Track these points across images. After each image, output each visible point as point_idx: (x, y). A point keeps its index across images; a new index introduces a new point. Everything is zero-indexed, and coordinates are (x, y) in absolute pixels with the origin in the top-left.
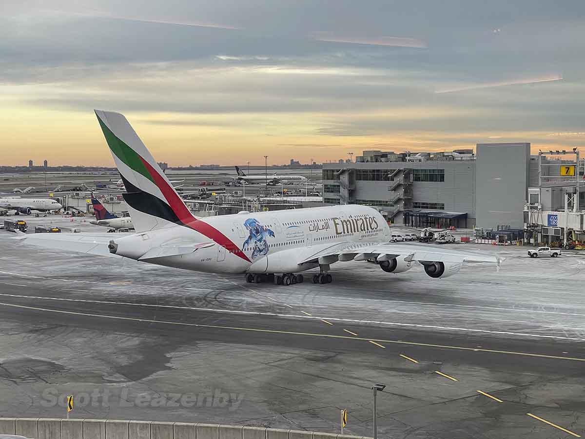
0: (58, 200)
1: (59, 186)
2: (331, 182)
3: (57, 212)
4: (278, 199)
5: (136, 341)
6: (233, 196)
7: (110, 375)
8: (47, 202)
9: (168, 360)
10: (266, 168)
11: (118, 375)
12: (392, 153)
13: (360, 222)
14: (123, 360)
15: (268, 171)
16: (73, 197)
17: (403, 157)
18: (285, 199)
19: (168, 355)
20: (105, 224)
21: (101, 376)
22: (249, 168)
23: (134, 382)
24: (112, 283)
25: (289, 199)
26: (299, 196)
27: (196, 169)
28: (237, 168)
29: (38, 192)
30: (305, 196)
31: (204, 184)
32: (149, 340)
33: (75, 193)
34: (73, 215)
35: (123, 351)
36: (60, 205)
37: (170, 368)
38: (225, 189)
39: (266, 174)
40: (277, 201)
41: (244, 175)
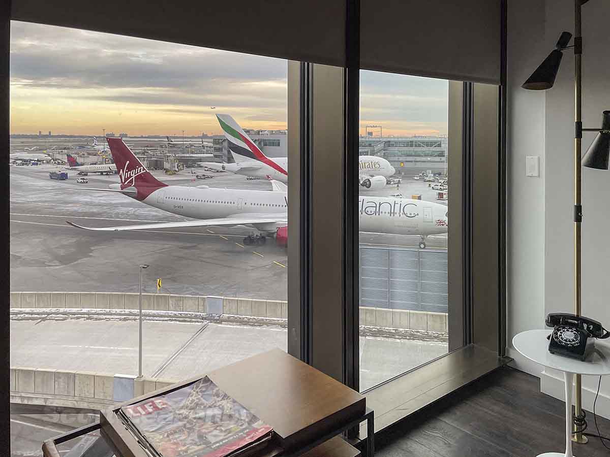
0: (49, 155)
1: (54, 147)
2: (218, 146)
3: (48, 162)
4: (188, 155)
5: (74, 240)
6: (161, 153)
7: (50, 261)
8: (42, 156)
9: (91, 251)
10: (183, 138)
11: (55, 261)
12: (252, 130)
13: (366, 165)
14: (62, 252)
15: (185, 140)
16: (59, 153)
17: (258, 133)
18: (191, 155)
19: (92, 248)
20: (75, 169)
21: (44, 263)
22: (174, 138)
23: (64, 266)
24: (70, 205)
25: (193, 155)
26: (201, 153)
27: (145, 137)
28: (168, 138)
29: (40, 150)
30: (204, 153)
31: (147, 146)
32: (83, 239)
33: (60, 150)
34: (59, 164)
35: (63, 246)
36: (50, 158)
37: (91, 256)
38: (157, 150)
39: (183, 141)
40: (187, 157)
41: (172, 141)
